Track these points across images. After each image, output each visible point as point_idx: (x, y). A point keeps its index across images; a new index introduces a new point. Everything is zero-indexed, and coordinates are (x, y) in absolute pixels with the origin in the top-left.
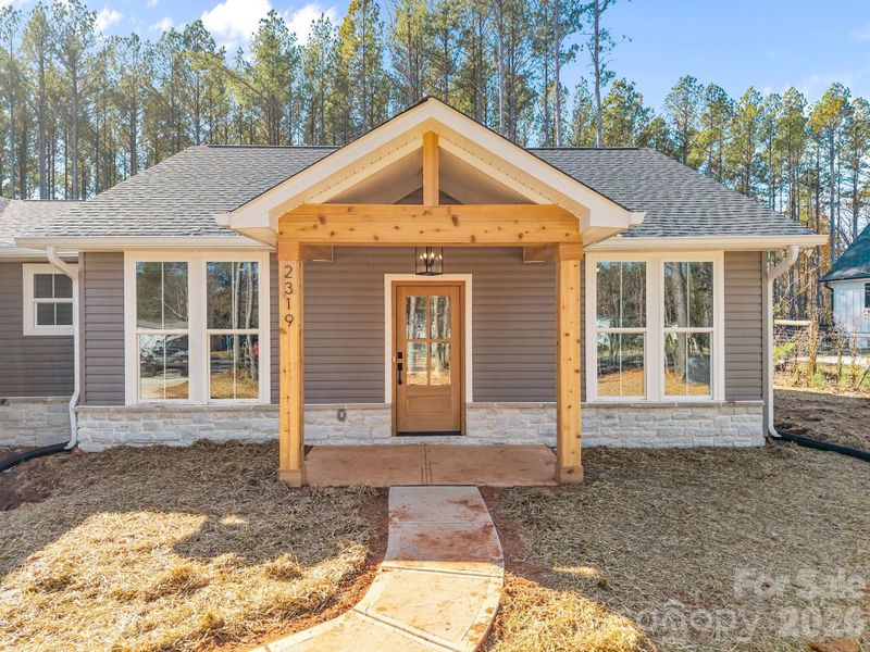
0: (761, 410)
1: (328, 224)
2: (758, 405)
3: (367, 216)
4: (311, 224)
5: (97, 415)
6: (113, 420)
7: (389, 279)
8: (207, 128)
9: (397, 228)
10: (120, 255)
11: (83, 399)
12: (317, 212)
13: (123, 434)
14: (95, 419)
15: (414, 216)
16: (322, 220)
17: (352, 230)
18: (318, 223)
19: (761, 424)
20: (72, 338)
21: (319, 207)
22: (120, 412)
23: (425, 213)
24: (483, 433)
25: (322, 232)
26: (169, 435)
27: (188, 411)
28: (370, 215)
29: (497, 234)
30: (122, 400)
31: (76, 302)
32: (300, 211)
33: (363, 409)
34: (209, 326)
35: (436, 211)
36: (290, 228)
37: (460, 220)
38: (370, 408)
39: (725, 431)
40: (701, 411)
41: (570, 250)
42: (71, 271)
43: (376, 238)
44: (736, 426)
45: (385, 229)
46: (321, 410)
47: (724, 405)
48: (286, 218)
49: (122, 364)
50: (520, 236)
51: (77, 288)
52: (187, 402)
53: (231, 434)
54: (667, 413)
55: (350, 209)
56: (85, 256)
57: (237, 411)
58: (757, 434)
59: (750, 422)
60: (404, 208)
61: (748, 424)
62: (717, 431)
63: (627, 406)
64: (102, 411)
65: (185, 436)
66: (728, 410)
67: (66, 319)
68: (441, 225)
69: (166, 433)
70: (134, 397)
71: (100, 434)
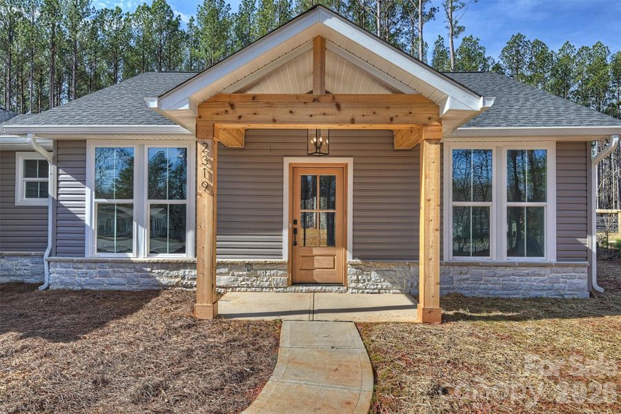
0: (586, 269)
1: (237, 109)
2: (584, 266)
3: (268, 103)
4: (223, 110)
5: (64, 264)
6: (75, 268)
7: (288, 161)
9: (291, 112)
10: (81, 144)
11: (54, 252)
12: (228, 100)
13: (83, 279)
14: (62, 267)
15: (305, 103)
16: (232, 106)
17: (255, 114)
18: (229, 109)
19: (586, 281)
20: (47, 207)
21: (229, 96)
22: (81, 262)
23: (314, 100)
24: (360, 285)
25: (232, 115)
26: (117, 280)
27: (132, 262)
28: (271, 101)
29: (372, 118)
30: (83, 253)
31: (51, 180)
32: (215, 100)
33: (265, 264)
34: (149, 198)
35: (323, 99)
36: (208, 113)
37: (342, 105)
38: (271, 264)
39: (556, 286)
40: (537, 270)
41: (432, 131)
42: (48, 157)
43: (274, 121)
44: (566, 283)
45: (281, 113)
46: (232, 264)
47: (556, 264)
48: (203, 105)
49: (84, 226)
50: (392, 119)
51: (52, 169)
52: (131, 256)
53: (164, 281)
54: (509, 271)
55: (254, 97)
56: (58, 143)
57: (169, 263)
58: (583, 289)
59: (577, 280)
60: (297, 97)
61: (576, 281)
62: (549, 285)
63: (476, 265)
64: (68, 261)
65: (130, 281)
66: (559, 269)
67: (44, 194)
68: (326, 111)
69: (115, 279)
70: (91, 251)
71: (66, 279)
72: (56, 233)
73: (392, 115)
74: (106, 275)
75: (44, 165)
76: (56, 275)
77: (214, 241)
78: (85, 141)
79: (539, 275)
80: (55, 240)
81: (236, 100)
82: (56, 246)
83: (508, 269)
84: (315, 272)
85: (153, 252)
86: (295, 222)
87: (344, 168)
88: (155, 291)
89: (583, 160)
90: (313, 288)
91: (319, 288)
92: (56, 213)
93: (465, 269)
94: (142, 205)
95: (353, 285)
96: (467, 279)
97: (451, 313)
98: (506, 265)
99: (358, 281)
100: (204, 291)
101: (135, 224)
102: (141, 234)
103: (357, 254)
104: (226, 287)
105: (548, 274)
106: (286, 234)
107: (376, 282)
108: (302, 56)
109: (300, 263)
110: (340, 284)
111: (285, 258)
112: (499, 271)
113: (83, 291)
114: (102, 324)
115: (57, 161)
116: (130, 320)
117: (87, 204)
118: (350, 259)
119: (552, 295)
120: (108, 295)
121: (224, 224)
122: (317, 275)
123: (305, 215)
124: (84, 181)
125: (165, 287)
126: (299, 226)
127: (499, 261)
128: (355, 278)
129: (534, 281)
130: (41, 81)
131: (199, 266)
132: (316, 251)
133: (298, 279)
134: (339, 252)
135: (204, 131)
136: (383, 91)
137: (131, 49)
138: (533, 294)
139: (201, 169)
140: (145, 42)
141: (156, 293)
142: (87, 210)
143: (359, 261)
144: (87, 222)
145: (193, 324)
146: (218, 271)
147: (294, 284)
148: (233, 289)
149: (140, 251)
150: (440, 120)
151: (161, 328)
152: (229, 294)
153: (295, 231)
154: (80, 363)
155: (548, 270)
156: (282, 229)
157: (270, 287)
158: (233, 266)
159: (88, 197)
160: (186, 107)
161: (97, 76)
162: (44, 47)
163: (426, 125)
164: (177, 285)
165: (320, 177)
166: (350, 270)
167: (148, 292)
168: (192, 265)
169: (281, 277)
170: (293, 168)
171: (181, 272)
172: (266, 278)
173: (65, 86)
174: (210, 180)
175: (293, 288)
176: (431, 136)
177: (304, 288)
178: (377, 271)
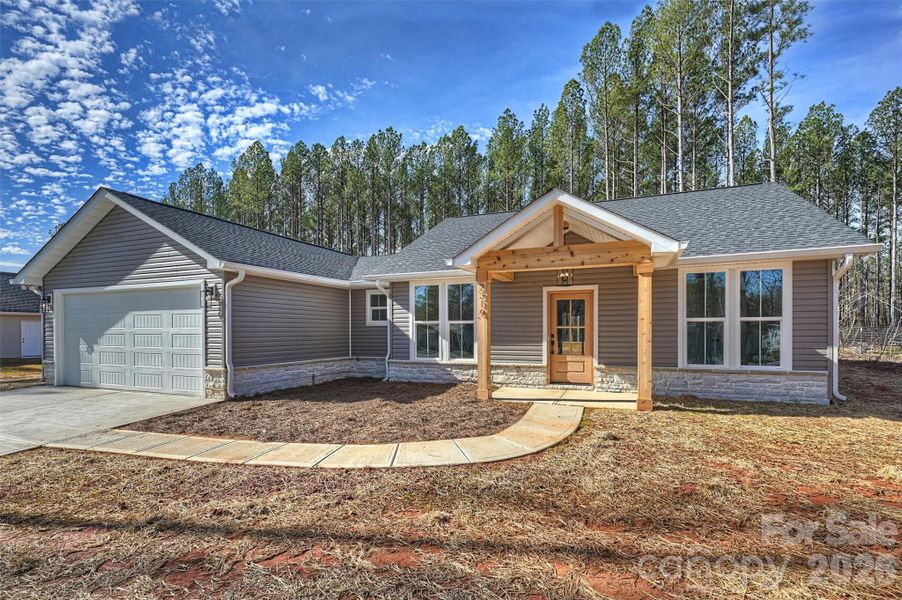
0: (825, 378)
1: (502, 261)
2: (824, 375)
4: (493, 261)
6: (404, 367)
7: (546, 290)
8: (466, 196)
9: (538, 260)
10: (406, 284)
11: (391, 356)
12: (496, 254)
13: (409, 375)
14: (396, 366)
15: (547, 253)
16: (499, 259)
17: (514, 262)
18: (497, 261)
19: (826, 389)
20: (386, 327)
21: (497, 252)
22: (407, 363)
24: (604, 385)
25: (499, 265)
26: (429, 376)
27: (438, 364)
28: (524, 254)
29: (598, 260)
30: (408, 358)
31: (388, 308)
32: (488, 255)
33: (530, 367)
34: (450, 319)
35: (561, 249)
36: (483, 264)
37: (575, 253)
38: (534, 367)
39: (792, 392)
40: (771, 377)
41: (645, 267)
42: (386, 293)
43: (527, 267)
44: (802, 390)
45: (532, 261)
46: (506, 367)
47: (791, 373)
48: (481, 259)
49: (409, 339)
50: (612, 260)
51: (389, 301)
52: (438, 360)
53: (459, 377)
54: (742, 378)
55: (513, 252)
56: (392, 284)
57: (463, 365)
58: (822, 396)
59: (815, 387)
60: (542, 249)
61: (813, 389)
62: (785, 392)
63: (709, 371)
64: (399, 363)
65: (438, 378)
66: (795, 377)
67: (384, 317)
68: (564, 257)
69: (428, 376)
70: (414, 356)
71: (399, 374)
72: (392, 344)
73: (613, 257)
74: (422, 372)
75: (383, 298)
76: (393, 372)
77: (489, 350)
78: (408, 282)
79: (772, 382)
80: (392, 348)
81: (501, 255)
82: (392, 353)
83: (741, 376)
84: (568, 374)
85: (451, 357)
86: (553, 336)
87: (591, 293)
88: (453, 384)
89: (824, 277)
90: (566, 386)
91: (571, 386)
92: (392, 331)
93: (698, 375)
94: (444, 323)
95: (599, 385)
96: (700, 383)
97: (665, 406)
98: (739, 373)
99: (602, 382)
100: (483, 381)
101: (440, 338)
102: (444, 345)
103: (602, 361)
104: (502, 384)
105: (783, 382)
106: (545, 344)
107: (618, 384)
108: (548, 218)
109: (557, 367)
110: (589, 384)
111: (545, 363)
112: (732, 377)
113: (409, 383)
114: (423, 398)
115: (392, 297)
116: (438, 398)
117: (410, 324)
118: (596, 364)
119: (787, 400)
120: (424, 385)
121: (495, 338)
122: (570, 377)
123: (559, 331)
124: (408, 309)
125: (461, 382)
126: (555, 339)
127: (733, 368)
128: (600, 379)
129: (769, 388)
130: (364, 216)
131: (479, 367)
132: (569, 358)
133: (555, 379)
134: (587, 359)
135: (482, 275)
136: (611, 240)
137: (434, 179)
138: (767, 398)
139: (480, 302)
140: (446, 172)
141: (455, 385)
142: (410, 329)
143: (603, 367)
144: (411, 337)
145: (476, 401)
146: (493, 372)
147: (552, 383)
148: (507, 385)
149: (444, 357)
150: (651, 259)
151: (456, 401)
152: (504, 388)
153: (552, 343)
154: (415, 412)
155: (783, 378)
156: (541, 342)
157: (533, 385)
158: (506, 368)
159: (410, 320)
160: (470, 263)
161: (407, 207)
162: (365, 187)
163: (639, 263)
164: (468, 381)
165: (573, 301)
166: (597, 374)
167: (449, 384)
168: (474, 367)
169: (542, 377)
170: (551, 295)
171: (471, 372)
172: (531, 377)
173: (382, 217)
174: (486, 308)
175: (551, 386)
176: (644, 271)
177: (560, 386)
178: (619, 375)
